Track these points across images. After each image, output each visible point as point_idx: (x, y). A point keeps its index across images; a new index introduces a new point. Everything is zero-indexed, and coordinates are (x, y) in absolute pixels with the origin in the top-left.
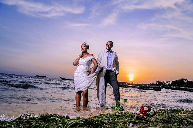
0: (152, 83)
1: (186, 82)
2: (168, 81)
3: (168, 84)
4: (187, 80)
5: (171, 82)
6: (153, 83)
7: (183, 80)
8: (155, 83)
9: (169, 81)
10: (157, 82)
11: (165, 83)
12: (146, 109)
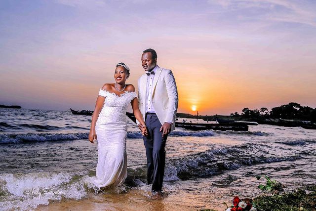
0: (234, 113)
1: (298, 109)
2: (264, 108)
3: (264, 113)
4: (299, 105)
5: (270, 110)
6: (236, 113)
7: (292, 104)
8: (240, 113)
9: (266, 109)
10: (243, 111)
11: (258, 112)
12: (243, 206)
